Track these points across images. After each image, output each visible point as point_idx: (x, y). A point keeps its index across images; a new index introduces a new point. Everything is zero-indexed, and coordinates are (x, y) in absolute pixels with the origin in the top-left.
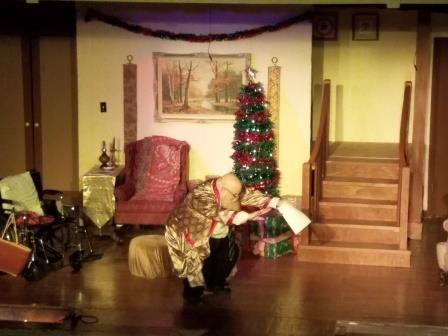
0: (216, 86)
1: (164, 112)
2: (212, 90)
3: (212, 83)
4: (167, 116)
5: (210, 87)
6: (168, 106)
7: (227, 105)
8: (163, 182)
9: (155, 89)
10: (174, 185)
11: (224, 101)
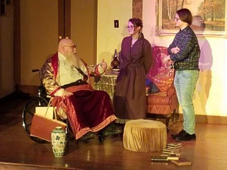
0: (204, 9)
1: (163, 28)
2: (201, 11)
3: (201, 5)
4: (166, 31)
5: (199, 9)
6: (166, 24)
7: (213, 23)
8: (161, 81)
9: (157, 10)
10: (169, 84)
11: (211, 19)
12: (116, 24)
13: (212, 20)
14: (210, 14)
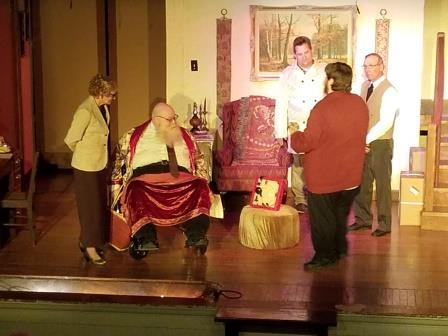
0: (318, 41)
3: (314, 38)
4: (264, 74)
6: (265, 64)
8: (264, 145)
9: (252, 45)
10: (276, 149)
11: (327, 57)
12: (194, 65)
13: (329, 58)
14: (326, 49)
